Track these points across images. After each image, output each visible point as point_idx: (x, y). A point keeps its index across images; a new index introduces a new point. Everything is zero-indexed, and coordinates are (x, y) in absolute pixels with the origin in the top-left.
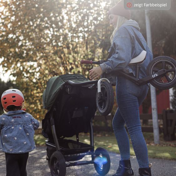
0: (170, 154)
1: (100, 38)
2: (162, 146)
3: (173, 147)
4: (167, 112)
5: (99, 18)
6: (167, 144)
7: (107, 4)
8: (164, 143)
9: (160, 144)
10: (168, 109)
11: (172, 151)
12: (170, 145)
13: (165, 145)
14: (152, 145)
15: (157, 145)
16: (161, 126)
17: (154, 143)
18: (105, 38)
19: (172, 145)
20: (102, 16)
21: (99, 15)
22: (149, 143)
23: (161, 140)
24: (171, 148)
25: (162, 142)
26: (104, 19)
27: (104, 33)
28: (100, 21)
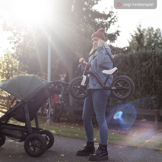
0: (55, 131)
1: (19, 54)
2: (51, 126)
3: (58, 126)
4: (56, 104)
5: (19, 42)
6: (54, 125)
7: (25, 33)
8: (53, 124)
9: (50, 124)
10: (57, 102)
11: (57, 129)
12: (56, 125)
13: (53, 125)
14: (45, 124)
15: (48, 125)
16: (52, 113)
17: (46, 123)
18: (22, 54)
19: (57, 125)
20: (22, 41)
21: (19, 39)
22: (43, 123)
23: (51, 122)
24: (57, 127)
25: (51, 123)
26: (22, 42)
27: (21, 51)
28: (20, 43)
